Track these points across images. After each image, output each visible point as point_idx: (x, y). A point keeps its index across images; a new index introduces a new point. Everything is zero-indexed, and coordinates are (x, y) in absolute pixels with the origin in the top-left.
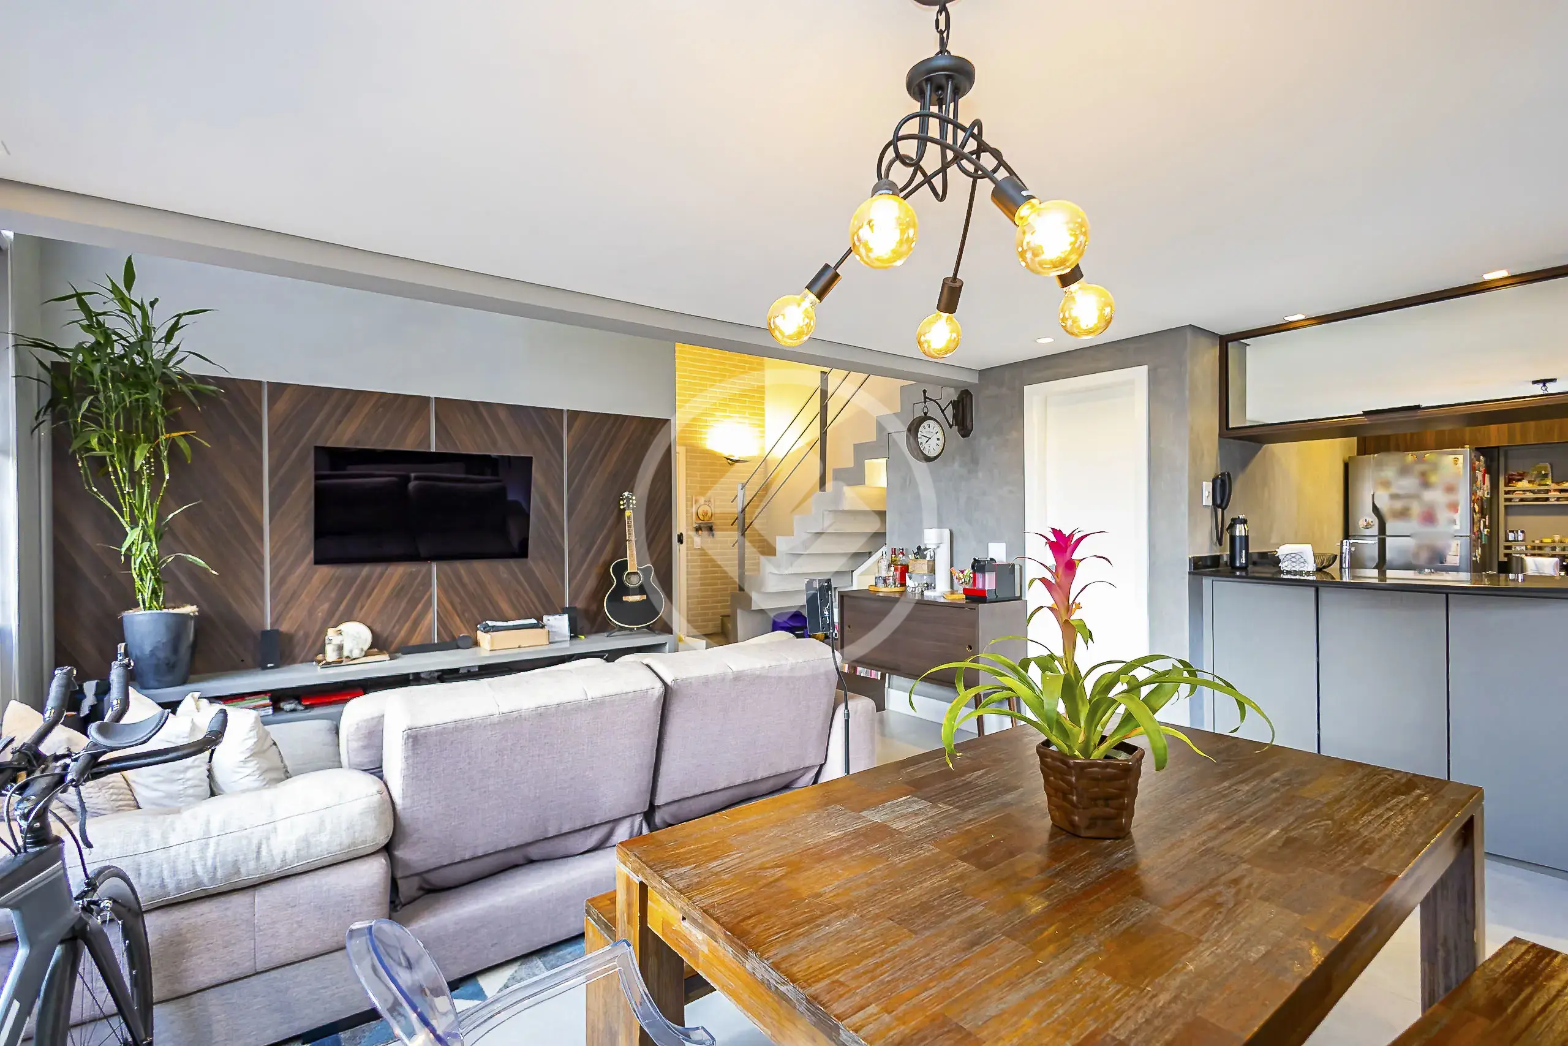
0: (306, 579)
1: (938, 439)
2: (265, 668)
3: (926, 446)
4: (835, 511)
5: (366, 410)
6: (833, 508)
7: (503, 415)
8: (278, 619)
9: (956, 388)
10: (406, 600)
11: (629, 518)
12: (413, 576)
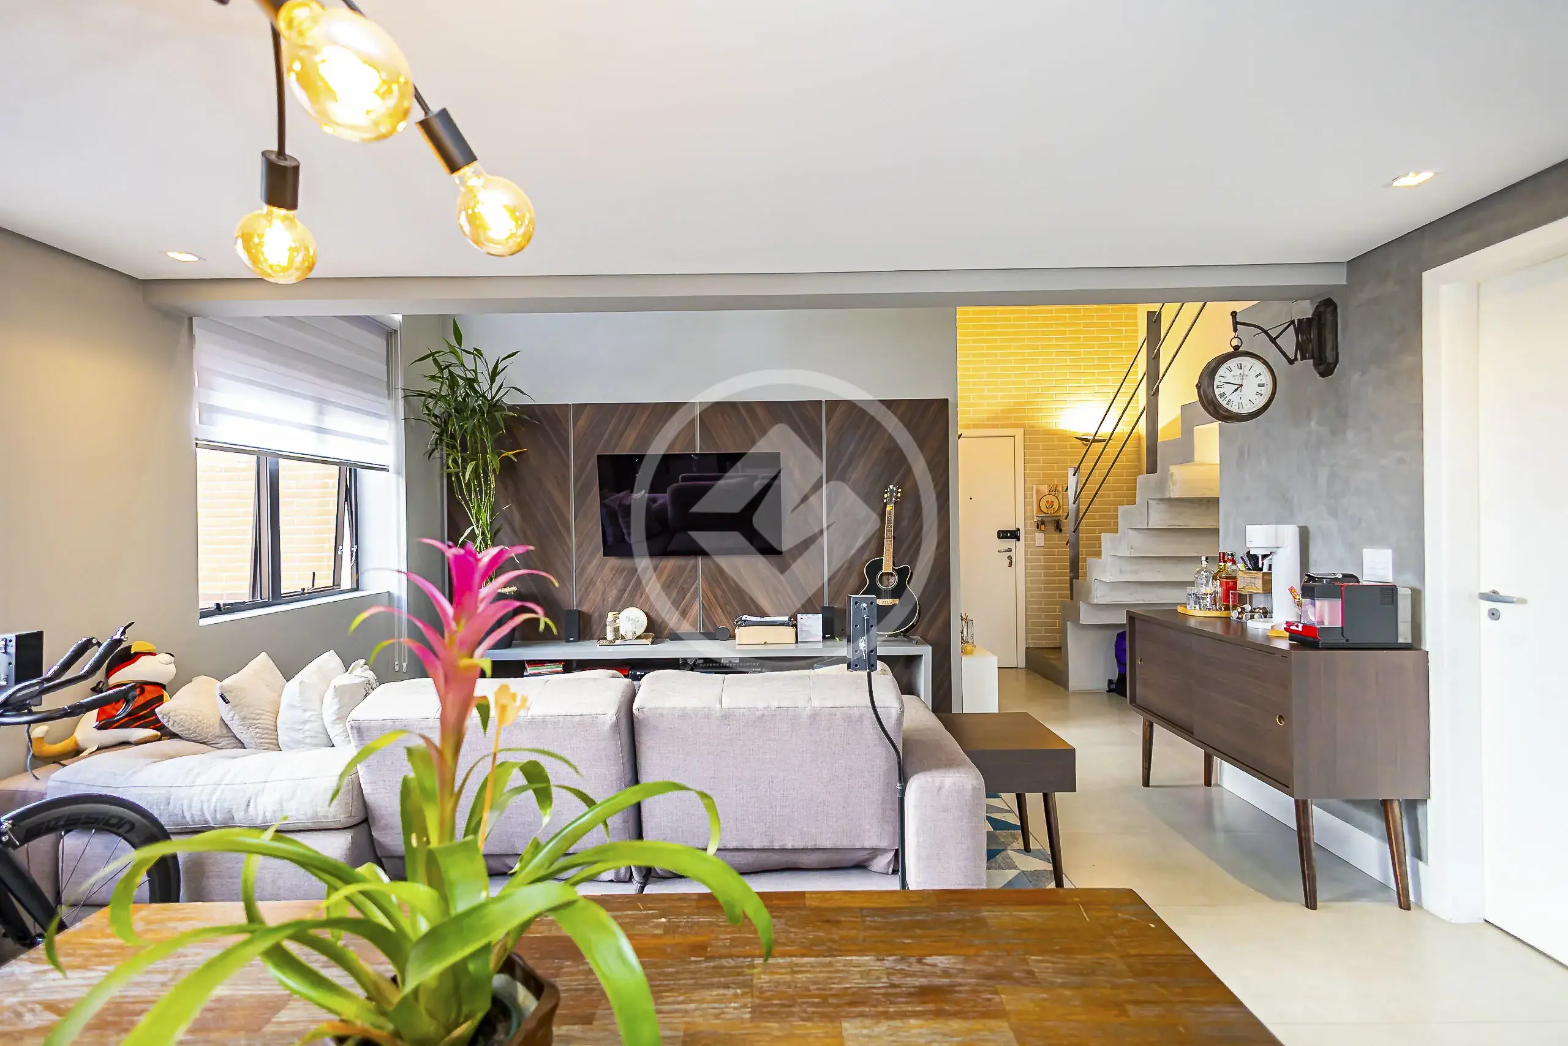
0: (600, 567)
1: (1260, 385)
2: (568, 641)
3: (1235, 398)
4: (1161, 500)
5: (643, 419)
6: (1159, 496)
7: (760, 413)
8: (581, 601)
9: (1311, 299)
10: (676, 590)
11: (890, 513)
12: (682, 570)
